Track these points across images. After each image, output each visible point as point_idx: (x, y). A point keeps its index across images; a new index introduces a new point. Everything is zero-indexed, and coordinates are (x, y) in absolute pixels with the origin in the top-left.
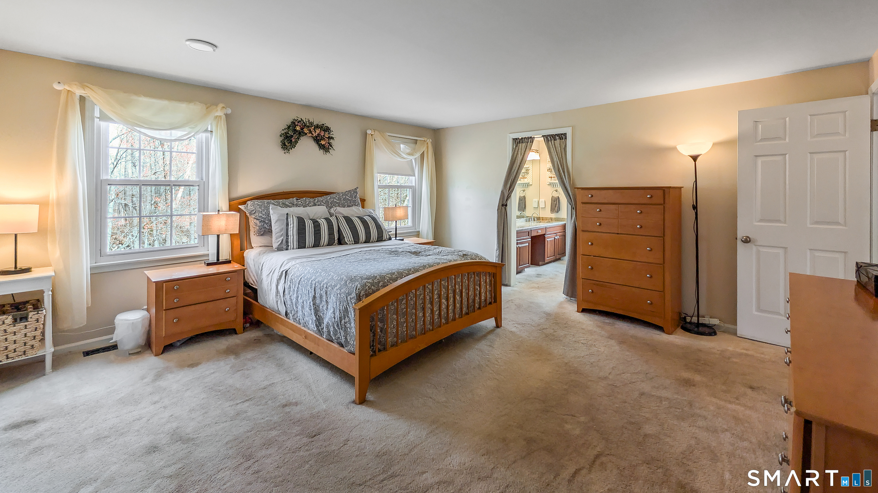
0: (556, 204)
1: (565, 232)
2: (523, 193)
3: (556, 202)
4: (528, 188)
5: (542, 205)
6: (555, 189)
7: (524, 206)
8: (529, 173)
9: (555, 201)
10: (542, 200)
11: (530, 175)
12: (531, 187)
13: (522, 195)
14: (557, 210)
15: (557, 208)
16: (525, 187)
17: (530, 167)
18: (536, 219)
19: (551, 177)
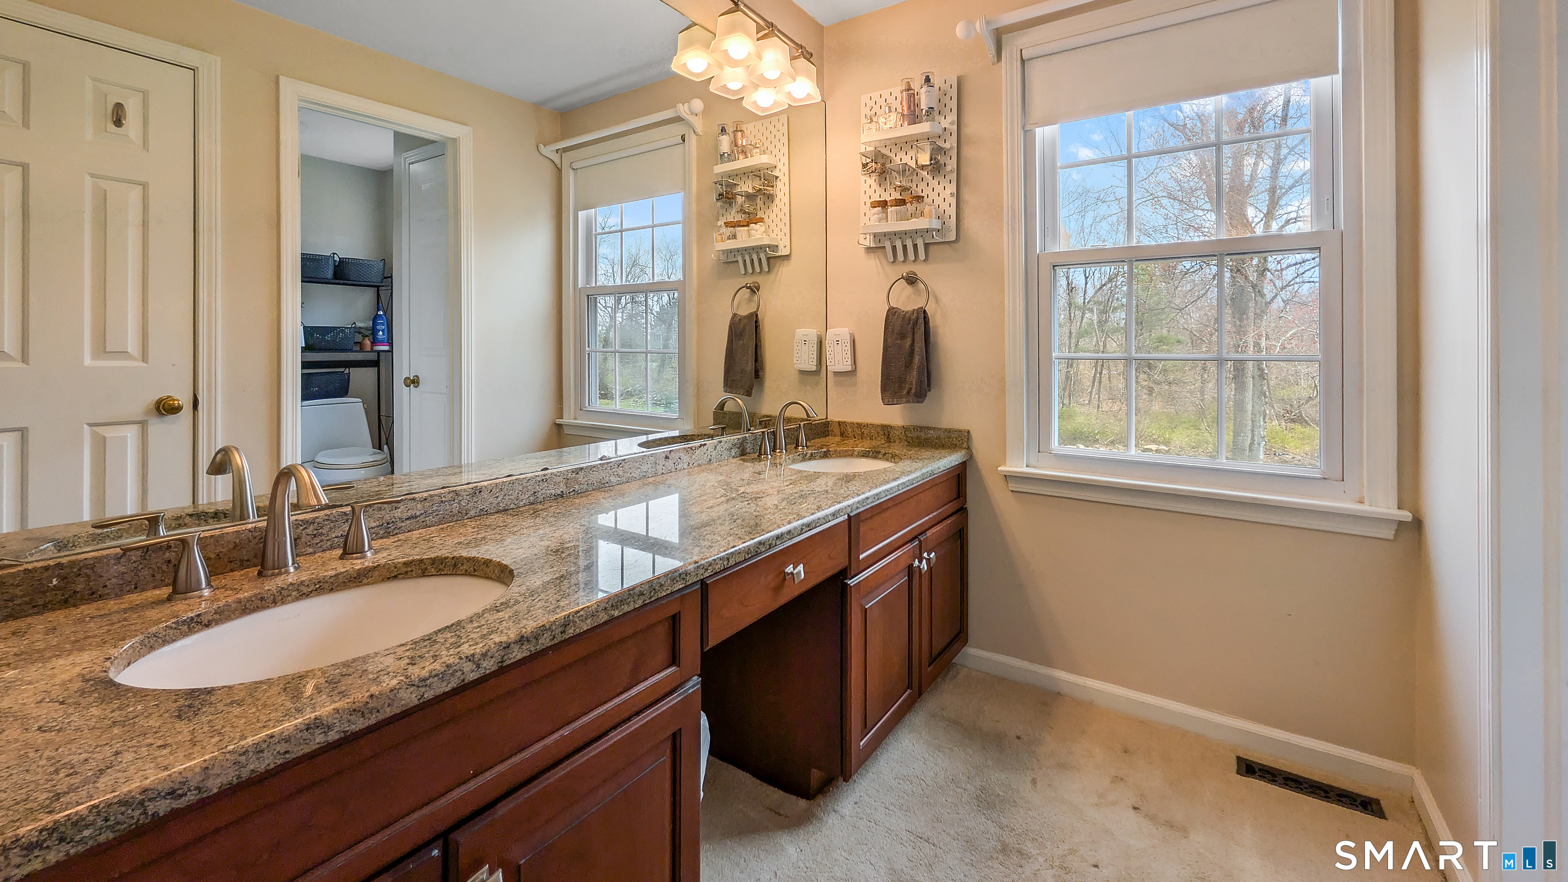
0: (912, 353)
1: (962, 511)
2: (750, 300)
3: (908, 342)
4: (772, 276)
5: (838, 360)
6: (905, 270)
7: (750, 367)
8: (777, 201)
9: (903, 336)
10: (839, 333)
11: (781, 205)
12: (784, 272)
13: (744, 312)
14: (920, 383)
15: (920, 374)
16: (758, 269)
17: (780, 165)
18: (802, 437)
19: (885, 203)
